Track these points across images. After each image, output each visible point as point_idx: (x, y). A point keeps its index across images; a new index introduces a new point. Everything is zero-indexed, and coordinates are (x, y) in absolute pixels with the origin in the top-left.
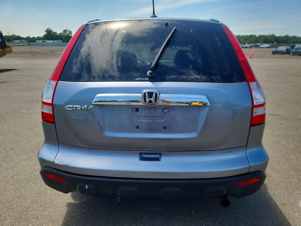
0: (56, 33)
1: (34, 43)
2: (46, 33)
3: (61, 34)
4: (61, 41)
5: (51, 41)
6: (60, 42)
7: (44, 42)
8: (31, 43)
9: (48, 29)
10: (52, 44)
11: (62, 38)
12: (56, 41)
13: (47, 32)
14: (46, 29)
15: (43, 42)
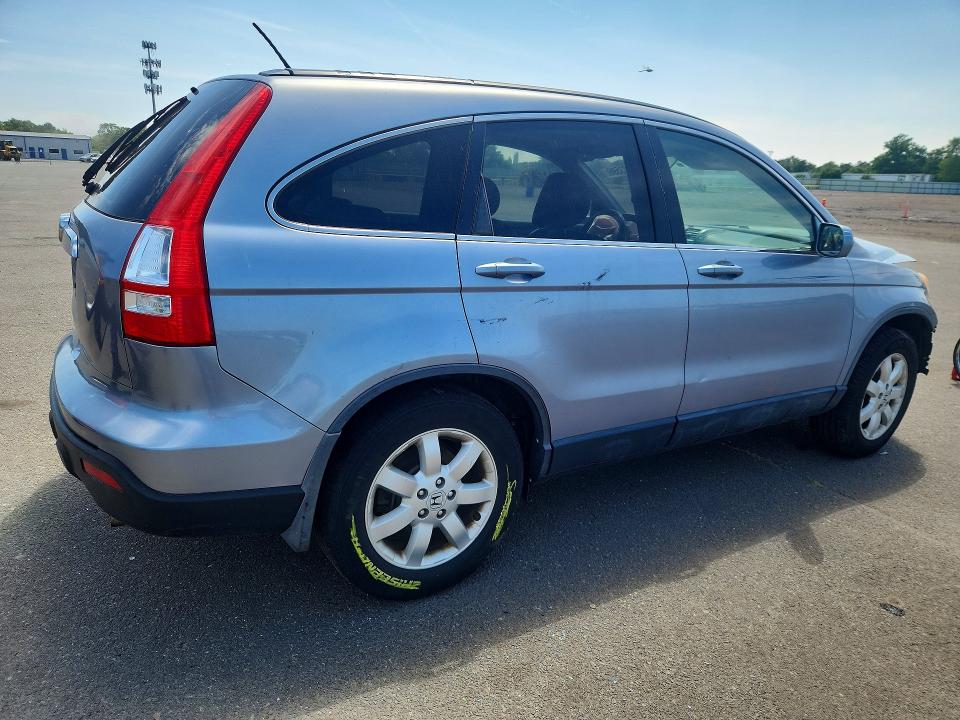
0: (922, 151)
1: (836, 182)
2: (887, 150)
3: (939, 152)
4: (928, 177)
5: (893, 178)
6: (923, 179)
7: (867, 178)
8: (827, 182)
9: (896, 139)
10: (891, 184)
11: (937, 168)
12: (908, 178)
13: (891, 149)
14: (890, 138)
15: (863, 178)
